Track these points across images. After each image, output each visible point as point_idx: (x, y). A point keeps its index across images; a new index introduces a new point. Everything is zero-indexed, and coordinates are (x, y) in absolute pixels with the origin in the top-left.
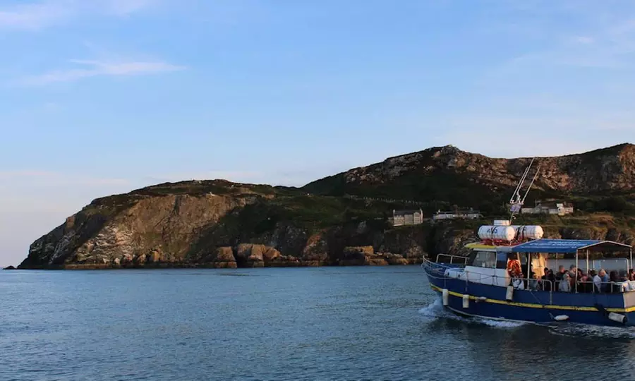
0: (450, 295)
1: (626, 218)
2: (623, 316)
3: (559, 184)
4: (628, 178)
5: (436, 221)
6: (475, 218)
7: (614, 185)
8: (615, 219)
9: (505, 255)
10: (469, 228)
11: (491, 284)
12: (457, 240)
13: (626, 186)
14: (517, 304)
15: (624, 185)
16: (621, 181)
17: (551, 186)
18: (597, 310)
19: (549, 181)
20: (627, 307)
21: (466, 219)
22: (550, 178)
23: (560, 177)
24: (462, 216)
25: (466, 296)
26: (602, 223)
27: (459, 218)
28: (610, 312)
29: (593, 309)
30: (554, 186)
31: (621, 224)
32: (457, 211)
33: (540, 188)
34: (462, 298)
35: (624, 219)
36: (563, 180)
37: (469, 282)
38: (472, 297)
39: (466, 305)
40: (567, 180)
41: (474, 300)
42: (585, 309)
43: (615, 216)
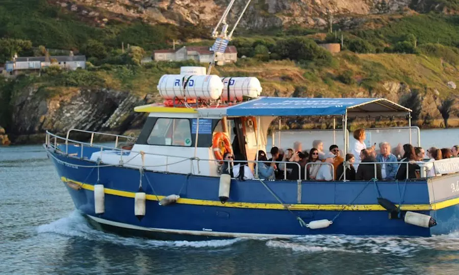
0: (106, 195)
1: (319, 70)
2: (429, 217)
3: (202, 16)
4: (307, 9)
5: (12, 72)
6: (80, 68)
7: (287, 19)
8: (304, 71)
9: (209, 125)
10: (72, 85)
11: (187, 172)
12: (53, 105)
13: (306, 22)
14: (236, 205)
15: (301, 19)
16: (297, 13)
17: (190, 19)
18: (382, 208)
19: (186, 11)
20: (435, 202)
21: (65, 69)
22: (187, 6)
23: (202, 5)
24: (56, 64)
25: (140, 196)
26: (285, 78)
27: (53, 68)
28: (405, 212)
29: (377, 207)
30: (193, 18)
31: (314, 80)
32: (47, 57)
33: (172, 22)
34: (133, 199)
35: (316, 72)
36: (207, 9)
37: (145, 171)
38: (152, 197)
39: (140, 210)
40: (214, 11)
41: (157, 202)
42: (361, 208)
43: (302, 68)
